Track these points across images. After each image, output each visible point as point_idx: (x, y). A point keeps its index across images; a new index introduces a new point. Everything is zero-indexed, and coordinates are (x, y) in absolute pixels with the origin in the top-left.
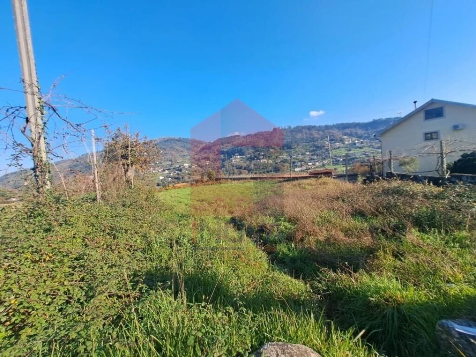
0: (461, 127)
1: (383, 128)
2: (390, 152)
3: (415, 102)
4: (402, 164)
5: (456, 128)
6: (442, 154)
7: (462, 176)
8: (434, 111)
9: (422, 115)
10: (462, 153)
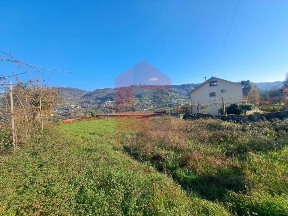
0: (224, 91)
1: (193, 88)
2: (198, 102)
3: (205, 77)
4: (202, 108)
5: (222, 91)
6: (223, 104)
7: (233, 115)
8: (212, 82)
9: (208, 84)
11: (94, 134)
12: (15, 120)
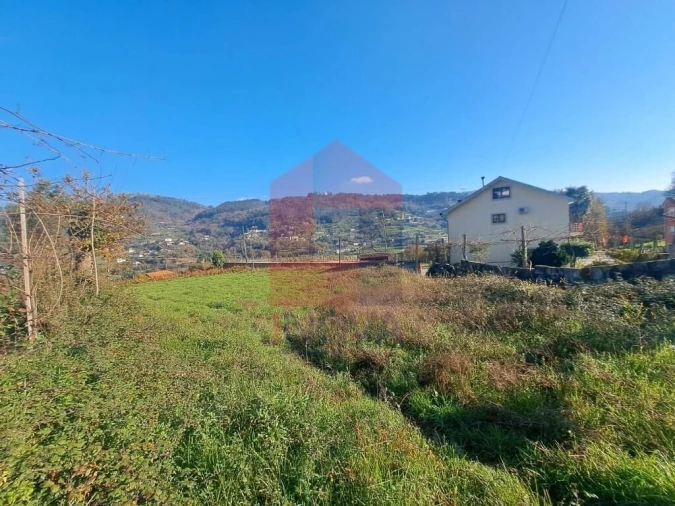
0: (526, 211)
1: (452, 204)
2: (464, 236)
3: (483, 178)
5: (522, 211)
6: (523, 241)
8: (499, 189)
9: (489, 194)
10: (539, 242)
11: (218, 306)
12: (31, 272)
